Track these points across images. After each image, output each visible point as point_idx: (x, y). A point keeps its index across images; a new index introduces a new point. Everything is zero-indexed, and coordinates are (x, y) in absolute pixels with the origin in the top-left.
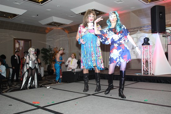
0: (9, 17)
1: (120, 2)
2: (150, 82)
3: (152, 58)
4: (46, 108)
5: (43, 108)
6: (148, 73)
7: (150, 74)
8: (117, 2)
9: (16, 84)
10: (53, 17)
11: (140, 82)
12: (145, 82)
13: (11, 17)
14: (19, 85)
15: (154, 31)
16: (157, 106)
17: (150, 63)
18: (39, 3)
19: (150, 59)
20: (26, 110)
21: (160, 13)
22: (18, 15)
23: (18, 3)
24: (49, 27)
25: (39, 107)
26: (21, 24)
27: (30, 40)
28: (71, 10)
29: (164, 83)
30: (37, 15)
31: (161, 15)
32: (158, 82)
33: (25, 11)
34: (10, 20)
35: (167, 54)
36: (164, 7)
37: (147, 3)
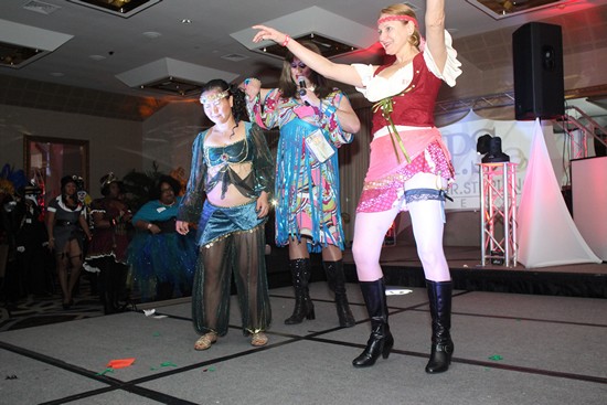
0: (9, 59)
2: (510, 292)
3: (517, 208)
4: (141, 385)
5: (131, 387)
6: (503, 261)
7: (511, 262)
9: (31, 301)
10: (168, 59)
11: (474, 293)
12: (492, 291)
13: (13, 58)
14: (45, 302)
15: (523, 114)
17: (511, 226)
18: (117, 9)
19: (510, 209)
20: (68, 395)
21: (546, 49)
22: (40, 51)
23: (39, 9)
24: (151, 98)
25: (114, 384)
26: (51, 86)
27: (85, 143)
28: (234, 35)
29: (557, 294)
30: (111, 53)
31: (548, 55)
32: (537, 292)
33: (66, 38)
34: (12, 68)
35: (567, 193)
36: (559, 28)
37: (501, 12)
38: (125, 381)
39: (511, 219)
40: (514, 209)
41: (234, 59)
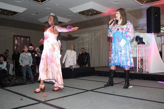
0: (10, 15)
1: (116, 3)
2: (145, 80)
3: (147, 57)
4: (47, 102)
6: (143, 71)
7: (145, 71)
8: (114, 3)
9: (15, 79)
11: (135, 80)
12: (140, 79)
13: (11, 14)
14: (18, 80)
15: (149, 31)
16: (154, 102)
17: (145, 62)
18: (39, 2)
19: (145, 57)
21: (156, 14)
22: (18, 13)
23: (18, 1)
26: (21, 22)
27: (29, 37)
28: (69, 9)
30: (37, 13)
31: (156, 15)
32: (152, 80)
33: (25, 9)
34: (11, 17)
35: (161, 53)
36: (160, 8)
37: (143, 4)
38: (42, 101)
39: (145, 60)
40: (146, 57)
41: (69, 15)
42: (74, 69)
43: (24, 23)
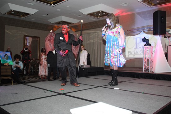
0: (22, 16)
1: (125, 5)
2: (150, 79)
3: (153, 58)
6: (149, 71)
7: (151, 71)
8: (123, 5)
10: (62, 16)
11: (141, 79)
12: (145, 78)
13: (23, 16)
15: (155, 34)
17: (151, 62)
18: (51, 4)
21: (162, 17)
22: (30, 14)
23: (31, 4)
24: (56, 26)
26: (31, 22)
27: (39, 37)
28: (80, 11)
29: (162, 80)
30: (48, 14)
31: (162, 19)
32: (157, 79)
33: (38, 10)
34: (22, 18)
35: (166, 55)
36: (166, 12)
37: (151, 6)
39: (151, 61)
40: (152, 58)
41: (79, 16)
42: (85, 68)
43: (34, 23)
